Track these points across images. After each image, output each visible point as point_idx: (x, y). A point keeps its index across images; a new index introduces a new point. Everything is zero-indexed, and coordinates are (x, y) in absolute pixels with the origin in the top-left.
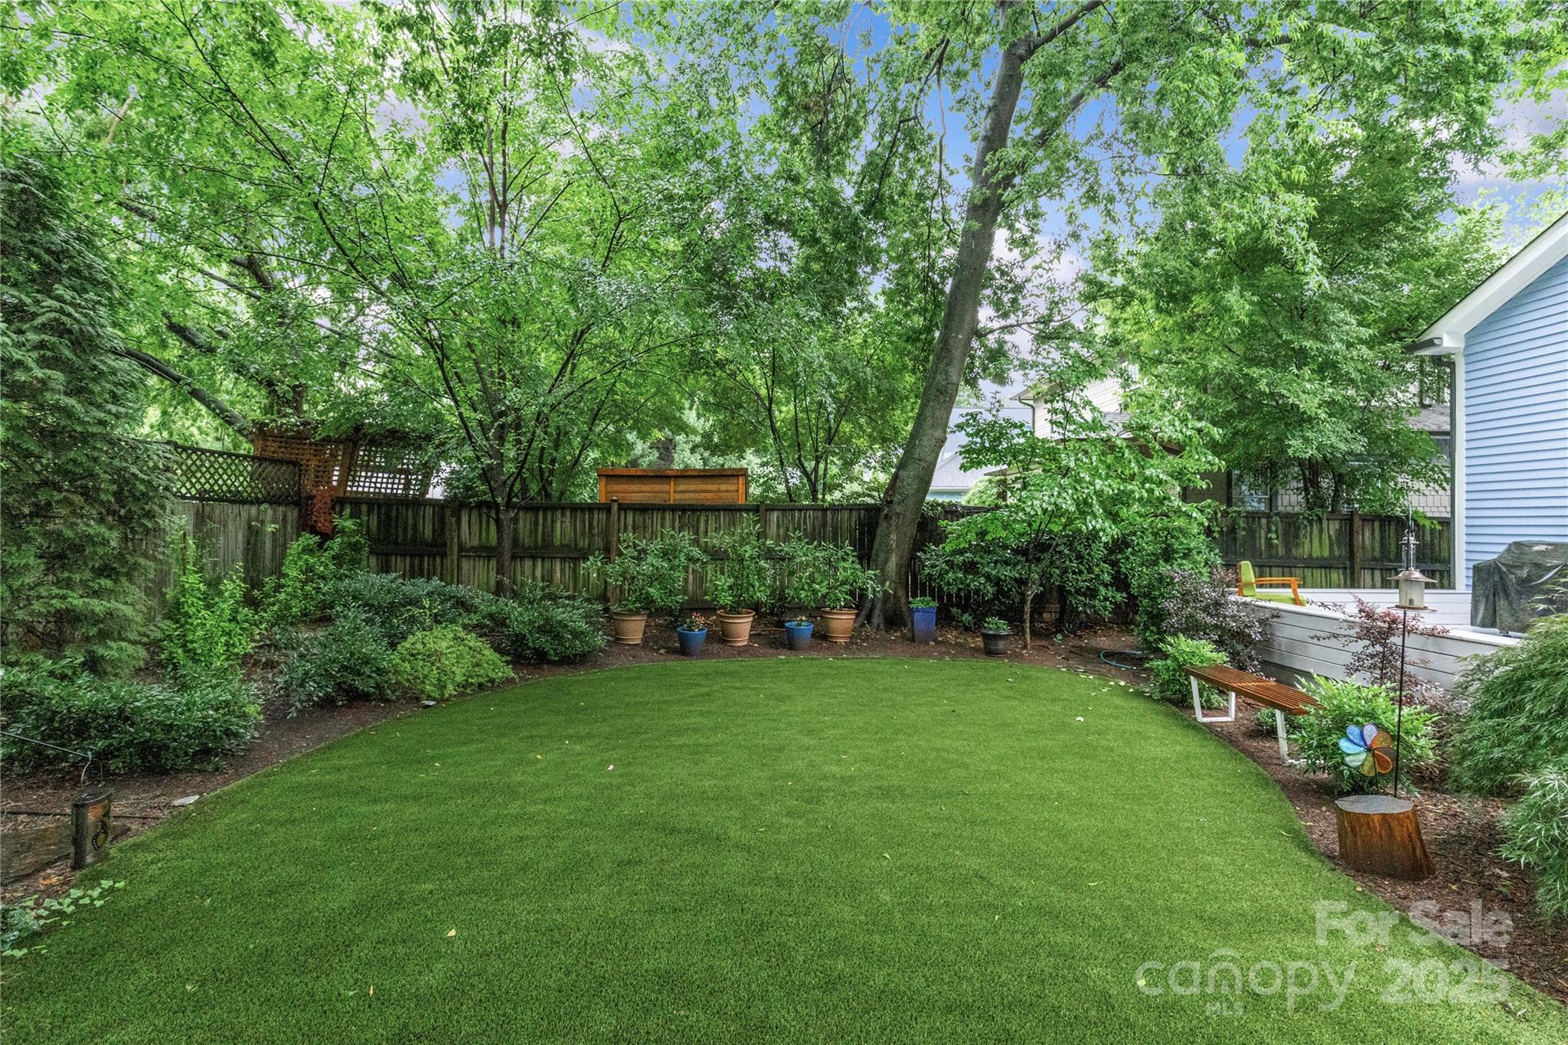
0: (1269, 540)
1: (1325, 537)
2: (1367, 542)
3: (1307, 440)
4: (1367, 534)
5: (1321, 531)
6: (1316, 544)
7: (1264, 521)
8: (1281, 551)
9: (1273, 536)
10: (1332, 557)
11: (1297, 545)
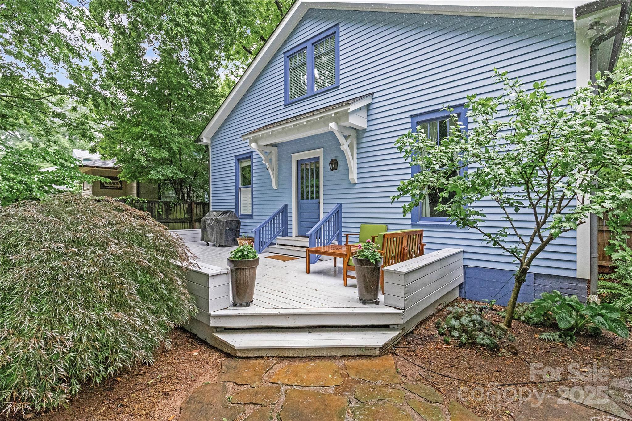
0: (158, 212)
1: (182, 211)
2: (198, 212)
3: (158, 172)
4: (198, 209)
5: (181, 208)
6: (179, 213)
7: (156, 204)
8: (164, 216)
9: (160, 210)
10: (185, 218)
11: (171, 214)
